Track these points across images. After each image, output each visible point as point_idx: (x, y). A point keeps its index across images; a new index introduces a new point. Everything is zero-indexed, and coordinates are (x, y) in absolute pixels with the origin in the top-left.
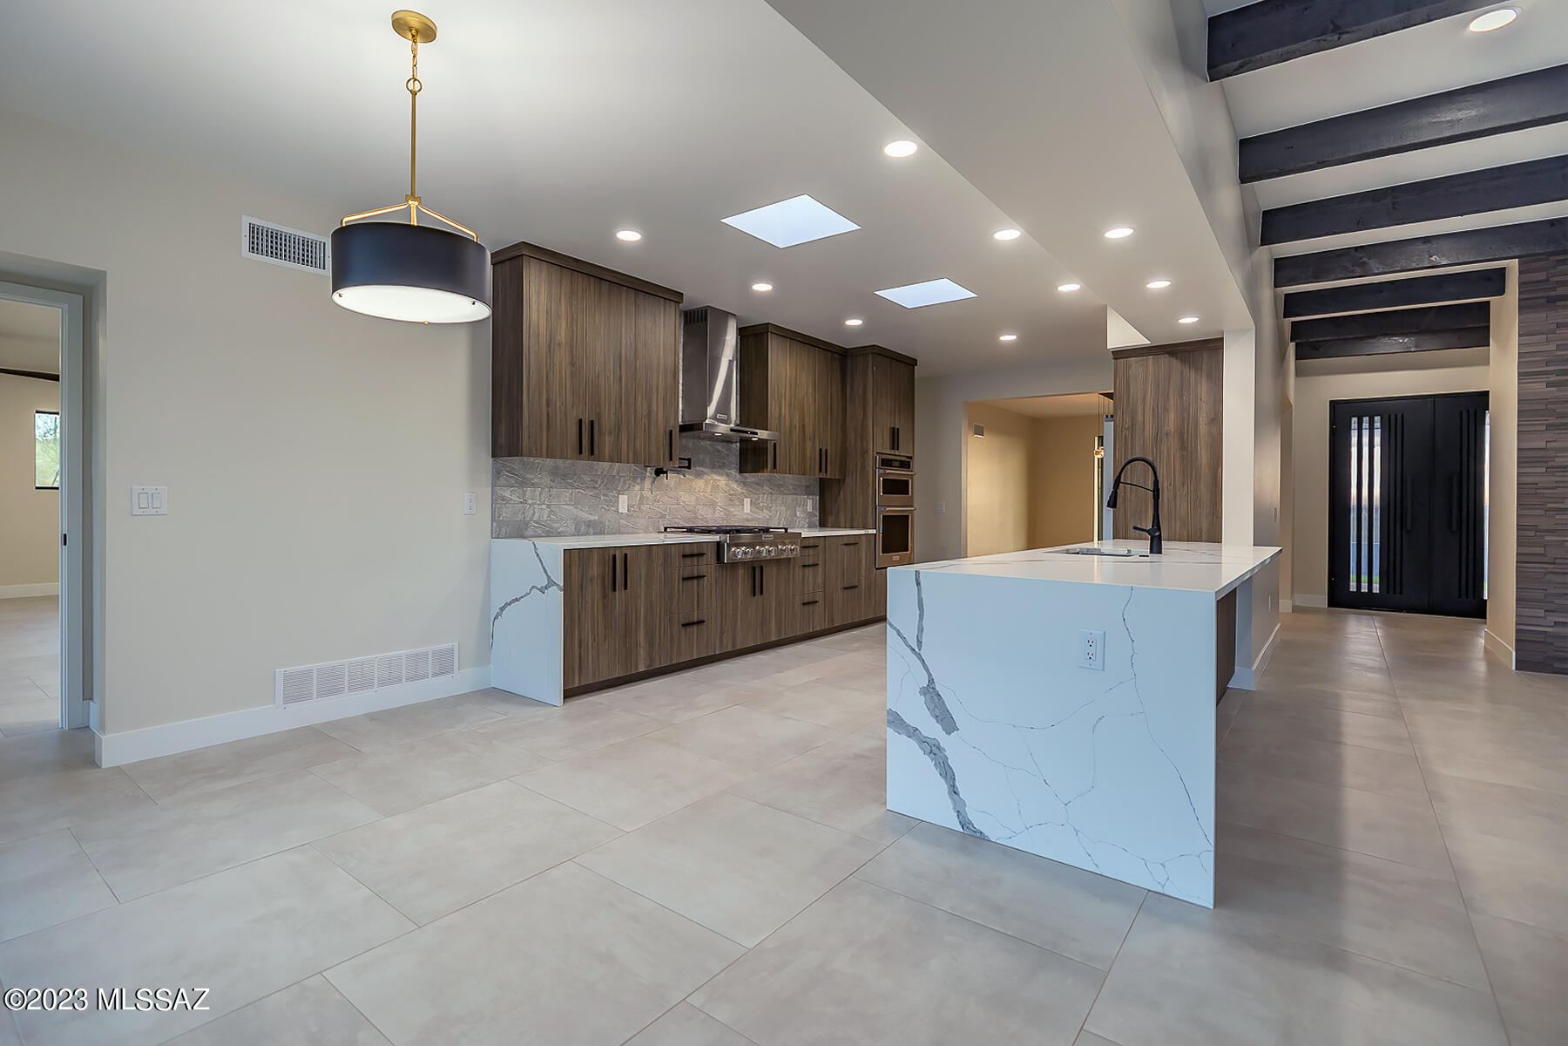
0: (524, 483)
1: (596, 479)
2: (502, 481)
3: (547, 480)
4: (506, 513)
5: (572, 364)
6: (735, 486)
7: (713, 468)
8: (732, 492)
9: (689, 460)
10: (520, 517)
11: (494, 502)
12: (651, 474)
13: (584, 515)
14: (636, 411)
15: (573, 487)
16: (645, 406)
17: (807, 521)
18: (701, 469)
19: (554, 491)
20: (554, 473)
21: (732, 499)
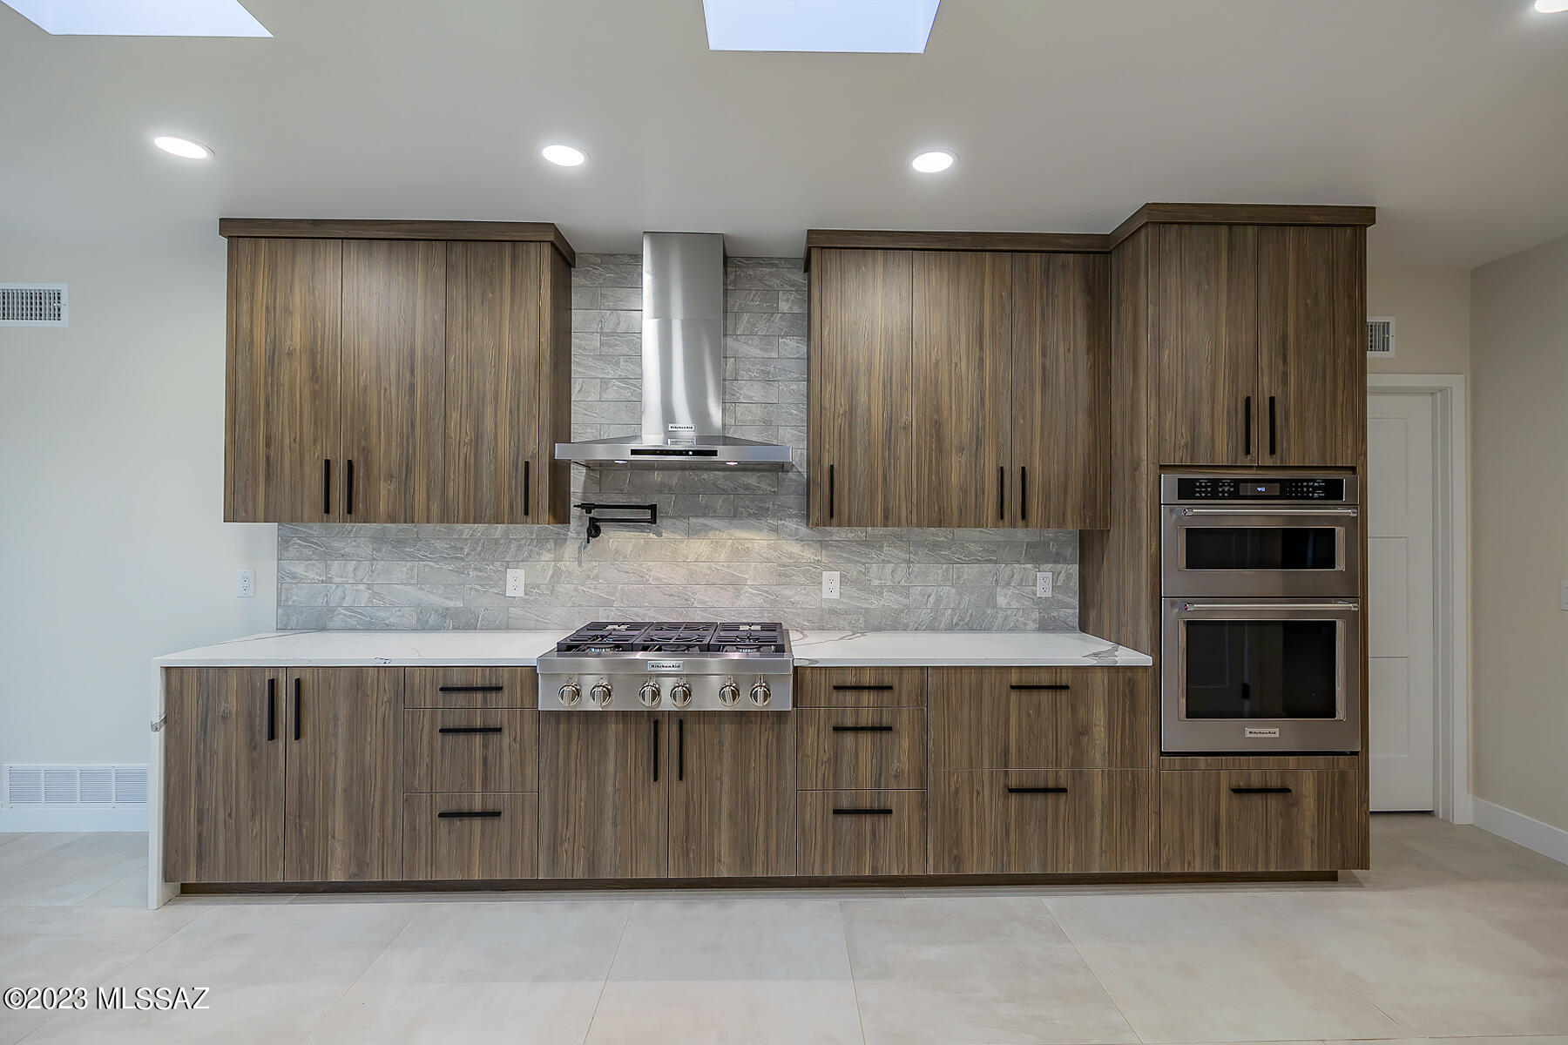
0: (326, 555)
1: (459, 545)
2: (292, 552)
3: (367, 549)
4: (299, 596)
5: (315, 378)
6: (795, 549)
7: (735, 516)
8: (785, 560)
9: (653, 508)
10: (320, 602)
11: (280, 580)
12: (578, 533)
13: (436, 599)
14: (445, 436)
15: (413, 557)
16: (468, 427)
17: (1036, 615)
18: (702, 521)
19: (379, 565)
20: (380, 540)
21: (784, 572)
